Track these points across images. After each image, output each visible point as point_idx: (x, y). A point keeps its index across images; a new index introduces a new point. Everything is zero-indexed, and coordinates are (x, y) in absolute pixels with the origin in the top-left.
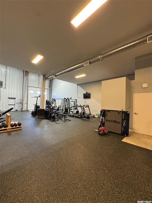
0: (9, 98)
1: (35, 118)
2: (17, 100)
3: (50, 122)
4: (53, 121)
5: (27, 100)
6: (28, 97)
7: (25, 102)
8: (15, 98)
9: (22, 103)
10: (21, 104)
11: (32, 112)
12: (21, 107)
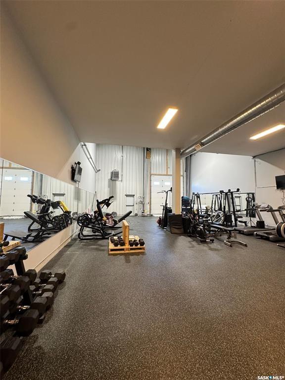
0: (127, 196)
1: (165, 232)
2: (137, 199)
3: (194, 243)
4: (202, 242)
5: (151, 198)
6: (151, 192)
7: (147, 200)
8: (134, 195)
9: (143, 203)
10: (142, 205)
11: (159, 219)
12: (142, 209)
